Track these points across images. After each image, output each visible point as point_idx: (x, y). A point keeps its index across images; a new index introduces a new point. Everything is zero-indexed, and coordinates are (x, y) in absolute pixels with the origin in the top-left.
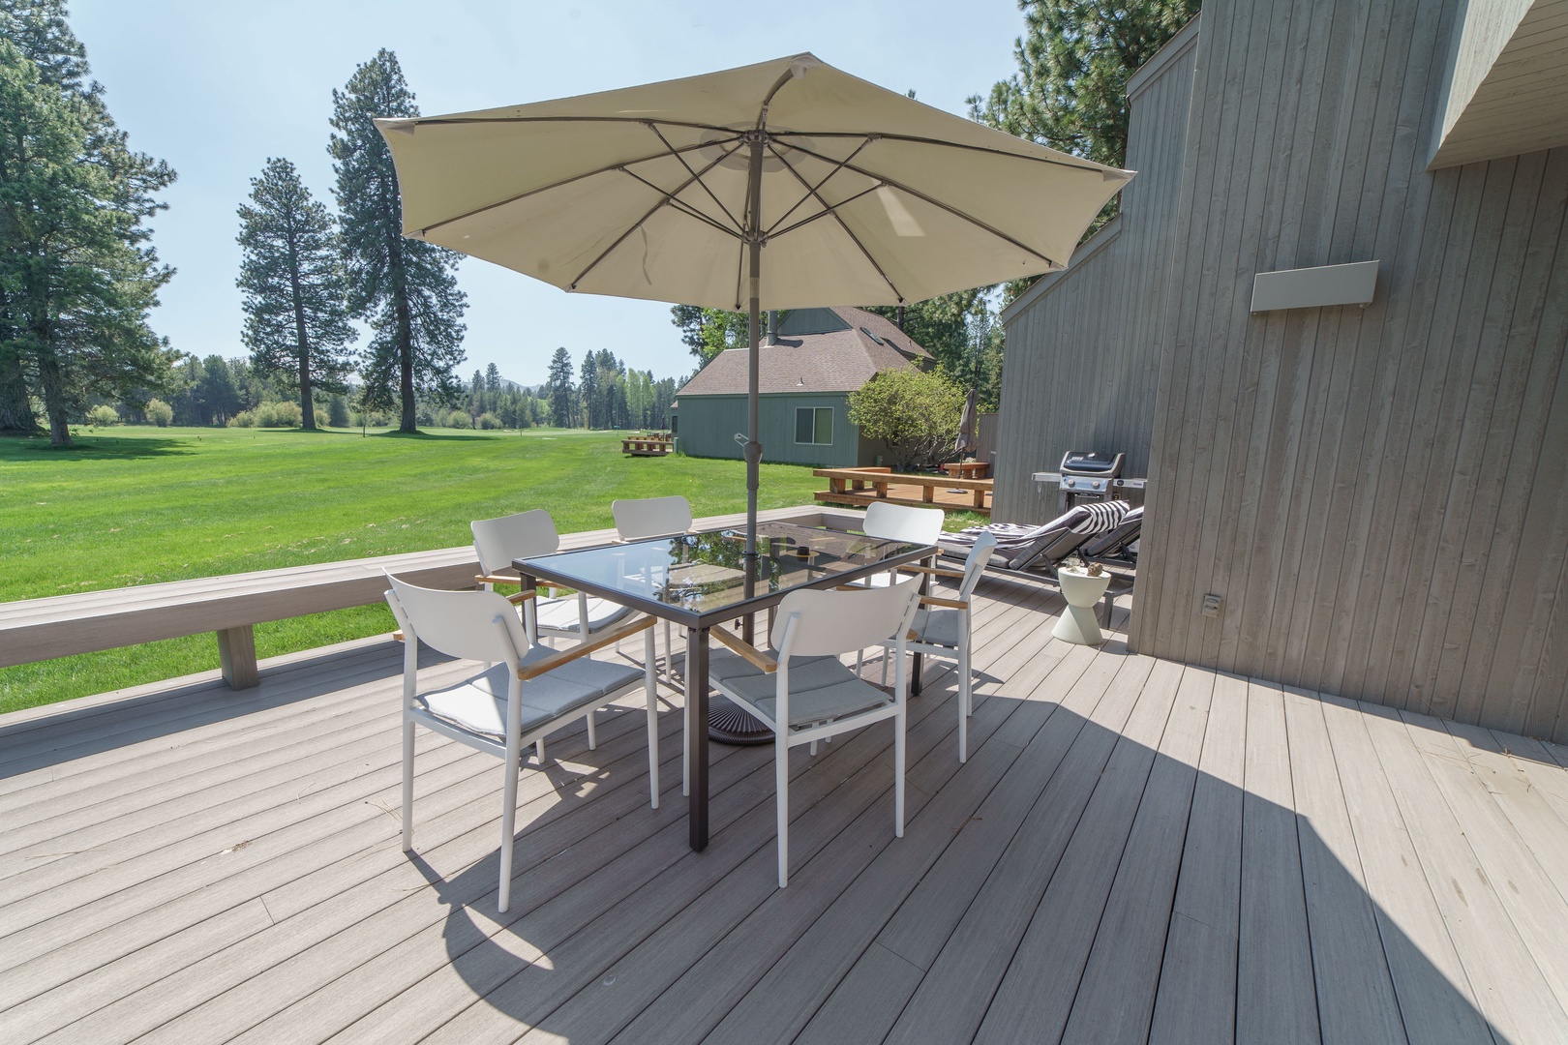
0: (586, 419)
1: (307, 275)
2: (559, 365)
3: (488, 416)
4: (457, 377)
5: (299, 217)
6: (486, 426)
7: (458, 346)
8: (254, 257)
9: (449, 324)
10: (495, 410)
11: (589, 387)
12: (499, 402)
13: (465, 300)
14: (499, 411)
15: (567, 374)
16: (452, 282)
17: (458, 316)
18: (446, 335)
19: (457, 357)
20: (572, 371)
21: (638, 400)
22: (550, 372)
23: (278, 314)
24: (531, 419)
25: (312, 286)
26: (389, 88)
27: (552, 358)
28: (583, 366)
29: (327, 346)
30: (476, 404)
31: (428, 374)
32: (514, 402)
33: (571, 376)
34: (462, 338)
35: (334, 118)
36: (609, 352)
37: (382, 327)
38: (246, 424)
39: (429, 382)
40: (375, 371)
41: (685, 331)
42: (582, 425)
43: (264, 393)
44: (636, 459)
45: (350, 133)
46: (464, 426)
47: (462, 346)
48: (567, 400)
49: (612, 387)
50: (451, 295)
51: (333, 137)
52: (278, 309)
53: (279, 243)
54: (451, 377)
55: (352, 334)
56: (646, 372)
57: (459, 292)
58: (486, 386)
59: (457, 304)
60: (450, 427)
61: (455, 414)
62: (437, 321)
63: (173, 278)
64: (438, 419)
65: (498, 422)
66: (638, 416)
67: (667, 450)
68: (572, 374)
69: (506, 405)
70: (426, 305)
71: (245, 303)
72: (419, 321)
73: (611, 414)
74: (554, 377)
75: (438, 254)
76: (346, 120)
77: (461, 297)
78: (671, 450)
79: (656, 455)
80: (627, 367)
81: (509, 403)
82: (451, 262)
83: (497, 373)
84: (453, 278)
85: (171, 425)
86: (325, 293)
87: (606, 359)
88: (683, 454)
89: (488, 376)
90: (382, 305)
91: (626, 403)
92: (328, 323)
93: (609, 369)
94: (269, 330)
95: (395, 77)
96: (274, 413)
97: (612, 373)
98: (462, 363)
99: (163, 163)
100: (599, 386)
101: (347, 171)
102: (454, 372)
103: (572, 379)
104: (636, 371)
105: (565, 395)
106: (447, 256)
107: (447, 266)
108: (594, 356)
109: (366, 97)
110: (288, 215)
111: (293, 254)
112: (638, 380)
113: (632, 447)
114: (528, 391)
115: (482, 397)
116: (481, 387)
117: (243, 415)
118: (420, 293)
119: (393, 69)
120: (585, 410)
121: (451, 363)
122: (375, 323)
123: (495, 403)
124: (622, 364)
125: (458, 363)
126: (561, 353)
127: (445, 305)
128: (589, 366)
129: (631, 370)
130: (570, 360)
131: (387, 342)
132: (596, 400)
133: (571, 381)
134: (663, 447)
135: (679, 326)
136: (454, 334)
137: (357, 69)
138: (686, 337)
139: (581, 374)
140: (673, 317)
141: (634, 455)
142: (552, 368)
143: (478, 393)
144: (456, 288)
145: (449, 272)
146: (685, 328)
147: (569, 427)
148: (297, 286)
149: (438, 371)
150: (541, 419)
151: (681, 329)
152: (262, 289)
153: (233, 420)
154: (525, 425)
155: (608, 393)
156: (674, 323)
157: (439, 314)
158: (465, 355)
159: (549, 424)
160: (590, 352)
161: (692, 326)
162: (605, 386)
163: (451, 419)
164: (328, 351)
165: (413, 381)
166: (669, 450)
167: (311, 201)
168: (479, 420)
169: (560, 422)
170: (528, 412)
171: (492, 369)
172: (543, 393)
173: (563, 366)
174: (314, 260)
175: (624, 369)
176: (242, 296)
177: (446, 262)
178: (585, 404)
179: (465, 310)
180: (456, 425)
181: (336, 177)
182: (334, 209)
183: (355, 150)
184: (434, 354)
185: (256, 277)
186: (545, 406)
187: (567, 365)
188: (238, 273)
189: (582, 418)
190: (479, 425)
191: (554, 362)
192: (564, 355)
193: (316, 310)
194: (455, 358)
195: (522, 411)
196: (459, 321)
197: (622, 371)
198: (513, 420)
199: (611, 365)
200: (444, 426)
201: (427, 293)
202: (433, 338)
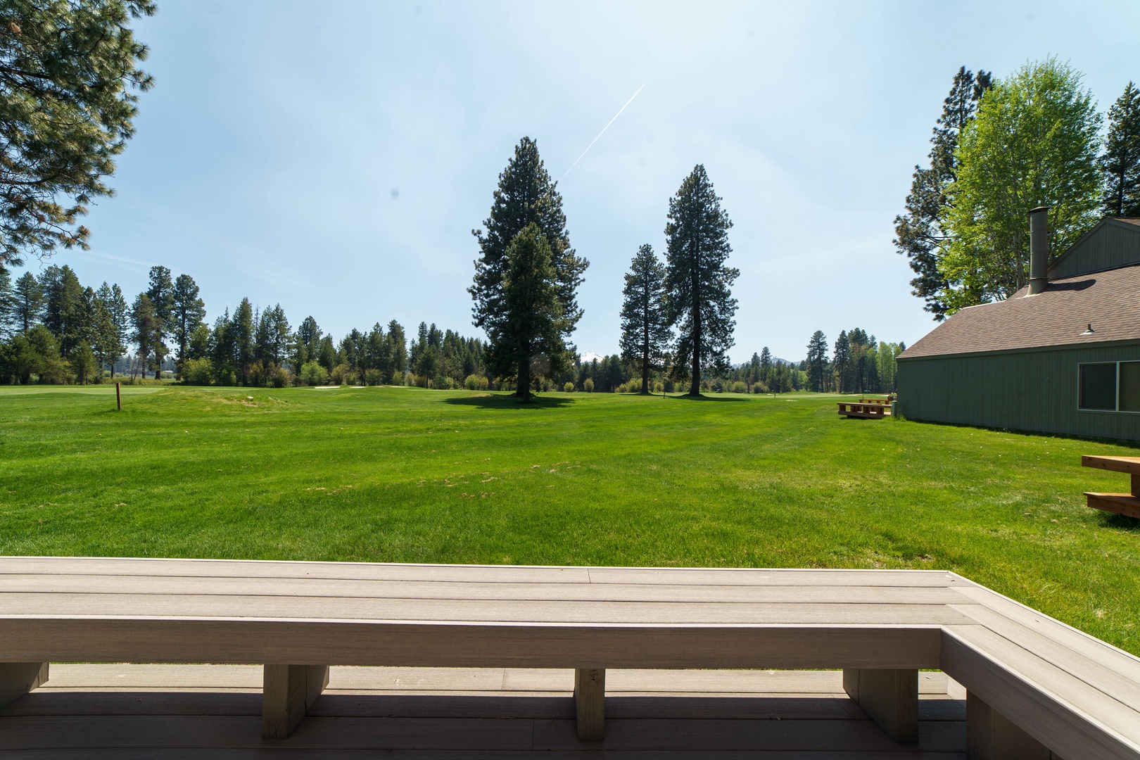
0: (838, 385)
1: (652, 305)
2: (816, 344)
3: (759, 384)
4: (728, 357)
5: (651, 273)
6: (757, 391)
7: (730, 336)
8: (629, 300)
9: (724, 322)
10: (764, 380)
11: (841, 360)
12: (768, 374)
13: (736, 304)
14: (768, 380)
15: (822, 351)
16: (729, 294)
17: (731, 316)
18: (722, 329)
19: (728, 343)
20: (826, 348)
21: (889, 368)
22: (808, 350)
23: (636, 329)
24: (791, 385)
25: (654, 310)
26: (699, 186)
27: (810, 340)
28: (836, 343)
29: (659, 344)
30: (752, 376)
31: (709, 356)
32: (779, 373)
33: (825, 352)
34: (733, 330)
35: (669, 213)
36: (861, 330)
37: (685, 329)
38: (623, 391)
39: (709, 362)
40: (678, 357)
41: (927, 300)
42: (834, 390)
43: (634, 373)
44: (851, 420)
45: (676, 219)
46: (742, 391)
47: (732, 335)
48: (822, 371)
49: (863, 358)
50: (727, 302)
51: (668, 224)
52: (638, 325)
53: (640, 290)
54: (724, 357)
55: (671, 335)
56: (898, 344)
57: (733, 300)
58: (761, 363)
59: (730, 308)
60: (733, 392)
61: (736, 383)
62: (717, 321)
63: (583, 315)
64: (726, 387)
65: (766, 388)
66: (889, 382)
67: (885, 413)
68: (827, 350)
69: (773, 376)
70: (712, 312)
71: (622, 325)
72: (707, 323)
73: (862, 381)
74: (811, 354)
75: (721, 278)
76: (675, 212)
77: (734, 303)
78: (889, 413)
79: (873, 418)
80: (878, 341)
81: (775, 375)
82: (729, 281)
83: (769, 354)
84: (729, 291)
85: (594, 391)
86: (660, 314)
87: (858, 337)
88: (902, 418)
89: (762, 356)
90: (685, 315)
91: (876, 371)
92: (660, 330)
93: (861, 344)
94: (632, 337)
95: (702, 178)
96: (636, 384)
97: (863, 347)
98: (732, 347)
99: (585, 259)
100: (851, 358)
101: (673, 240)
102: (726, 354)
103: (826, 353)
104: (888, 344)
105: (821, 367)
106: (727, 278)
107: (726, 284)
108: (847, 335)
109: (686, 195)
110: (647, 274)
111: (647, 293)
112: (890, 351)
113: (848, 409)
114: (792, 365)
115: (756, 371)
116: (758, 364)
117: (622, 386)
118: (708, 305)
119: (701, 175)
120: (837, 378)
121: (725, 348)
122: (682, 327)
123: (765, 375)
124: (873, 338)
125: (729, 347)
126: (818, 335)
127: (723, 310)
128: (843, 343)
129: (882, 344)
130: (825, 340)
131: (686, 338)
132: (847, 369)
133: (825, 355)
134: (881, 410)
135: (920, 296)
136: (728, 328)
137: (683, 182)
138: (929, 305)
139: (835, 350)
140: (913, 289)
141: (850, 417)
142: (810, 347)
143: (755, 368)
144: (730, 298)
145: (727, 287)
146: (928, 297)
147: (823, 392)
148: (646, 311)
149: (715, 354)
150: (802, 385)
151: (923, 299)
152: (629, 317)
153: (618, 389)
154: (786, 390)
155: (860, 364)
156: (914, 294)
157: (719, 316)
158: (734, 342)
159: (806, 389)
160: (843, 332)
161: (937, 294)
162: (856, 357)
163: (733, 387)
164: (659, 347)
165: (700, 361)
166: (887, 413)
167: (658, 263)
168: (753, 387)
169: (815, 389)
170: (789, 381)
171: (766, 351)
172: (803, 366)
173: (820, 344)
174: (656, 295)
175: (875, 343)
176: (621, 321)
177: (726, 282)
178: (837, 373)
179: (736, 311)
180: (737, 391)
181: (667, 245)
182: (667, 264)
183: (678, 228)
184: (713, 342)
185: (629, 311)
186: (804, 376)
187: (822, 343)
188: (621, 309)
189: (835, 385)
190: (753, 391)
191: (812, 342)
192: (821, 336)
193: (654, 324)
194: (727, 345)
195: (785, 380)
196: (732, 319)
197: (873, 344)
198: (777, 387)
199: (863, 340)
200: (729, 391)
201: (712, 303)
202: (714, 331)
